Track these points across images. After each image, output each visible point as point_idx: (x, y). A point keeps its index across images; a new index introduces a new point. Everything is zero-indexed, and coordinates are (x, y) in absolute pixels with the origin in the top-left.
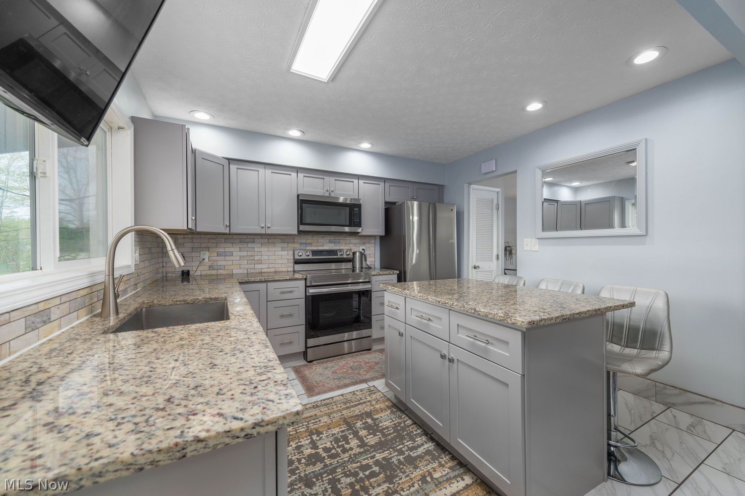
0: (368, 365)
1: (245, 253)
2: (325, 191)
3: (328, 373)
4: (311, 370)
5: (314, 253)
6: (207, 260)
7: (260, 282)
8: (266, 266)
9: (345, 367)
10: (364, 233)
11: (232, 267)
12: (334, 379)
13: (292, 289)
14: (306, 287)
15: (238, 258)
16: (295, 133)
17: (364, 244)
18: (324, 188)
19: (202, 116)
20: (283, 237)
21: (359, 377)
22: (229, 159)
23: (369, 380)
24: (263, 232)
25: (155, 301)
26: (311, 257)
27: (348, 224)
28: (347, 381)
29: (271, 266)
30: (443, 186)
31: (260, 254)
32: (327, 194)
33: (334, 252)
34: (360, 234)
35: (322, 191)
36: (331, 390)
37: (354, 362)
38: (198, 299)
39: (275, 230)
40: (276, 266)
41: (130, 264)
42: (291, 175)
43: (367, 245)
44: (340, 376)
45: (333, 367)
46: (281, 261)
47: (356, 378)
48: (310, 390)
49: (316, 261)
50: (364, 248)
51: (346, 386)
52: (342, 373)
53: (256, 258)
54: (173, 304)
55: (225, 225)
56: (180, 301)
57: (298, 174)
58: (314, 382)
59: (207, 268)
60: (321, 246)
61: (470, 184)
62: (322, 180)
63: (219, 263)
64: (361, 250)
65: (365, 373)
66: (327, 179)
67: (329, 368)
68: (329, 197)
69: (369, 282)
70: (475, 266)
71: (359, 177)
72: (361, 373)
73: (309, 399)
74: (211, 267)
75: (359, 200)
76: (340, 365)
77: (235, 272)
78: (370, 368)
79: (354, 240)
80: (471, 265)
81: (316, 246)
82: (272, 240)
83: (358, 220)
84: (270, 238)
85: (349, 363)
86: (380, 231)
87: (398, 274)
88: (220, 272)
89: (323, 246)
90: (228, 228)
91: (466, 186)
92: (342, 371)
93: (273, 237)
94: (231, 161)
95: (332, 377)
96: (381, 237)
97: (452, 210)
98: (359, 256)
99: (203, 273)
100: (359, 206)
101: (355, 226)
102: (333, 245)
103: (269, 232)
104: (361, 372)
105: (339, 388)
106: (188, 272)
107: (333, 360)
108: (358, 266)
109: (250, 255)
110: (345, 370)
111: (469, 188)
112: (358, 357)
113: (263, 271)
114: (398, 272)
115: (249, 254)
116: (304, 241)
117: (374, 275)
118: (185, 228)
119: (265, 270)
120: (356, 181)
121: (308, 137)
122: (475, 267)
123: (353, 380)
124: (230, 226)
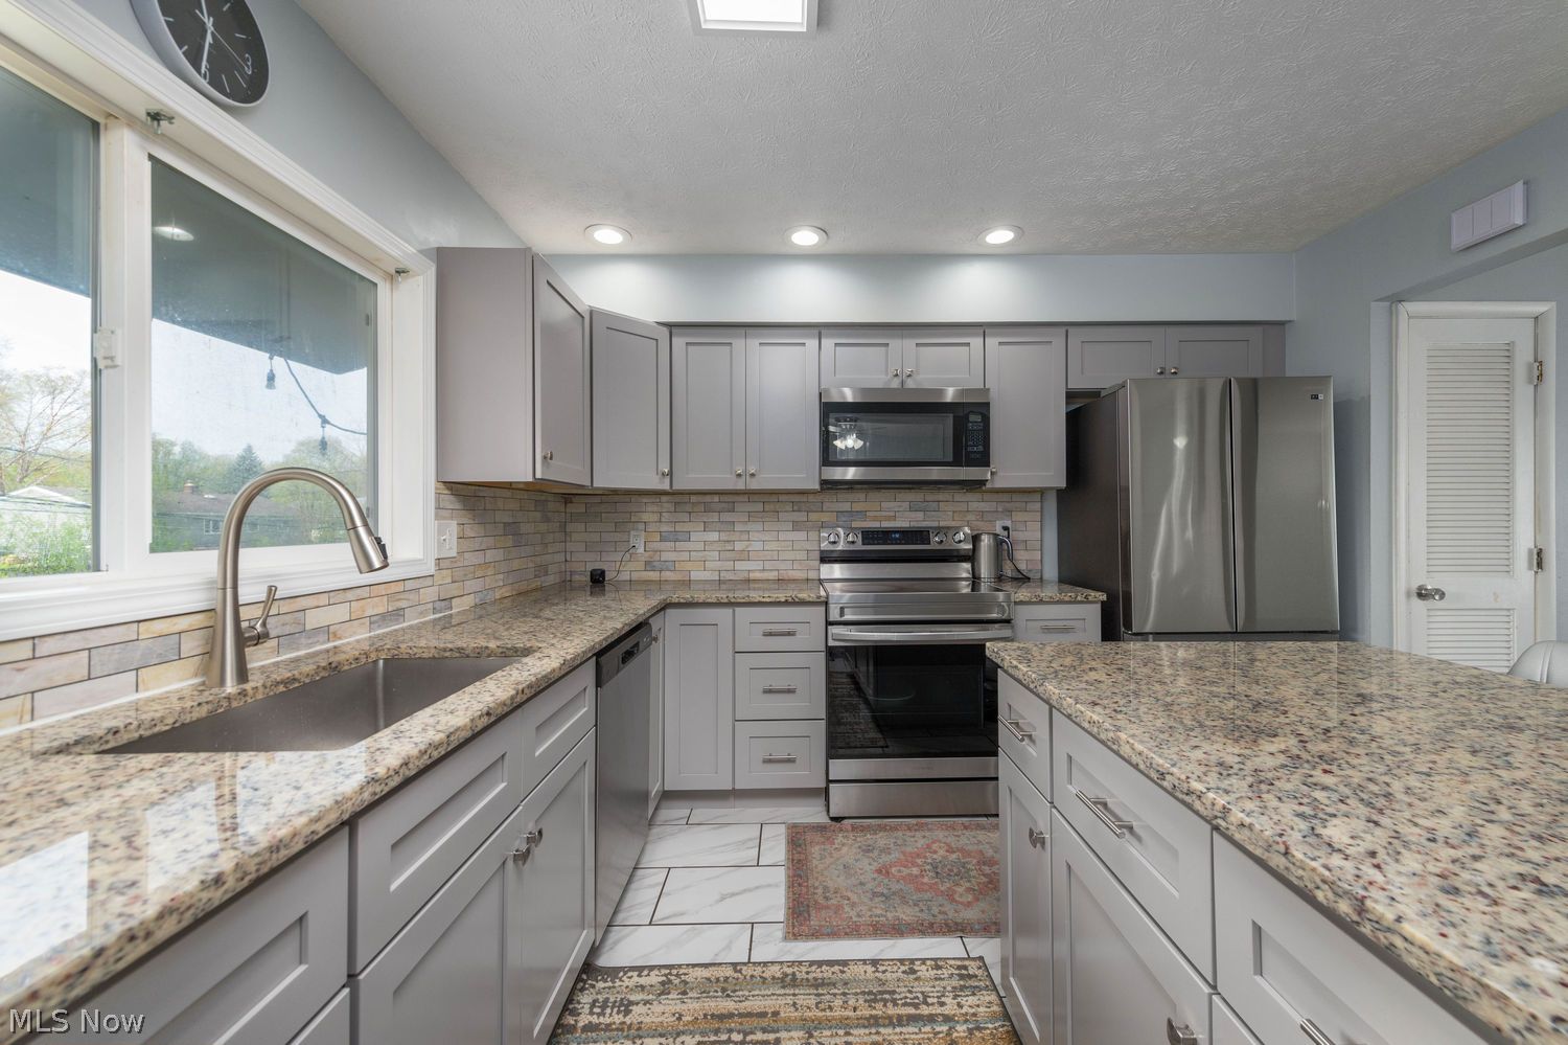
0: (986, 869)
1: (714, 536)
2: (890, 375)
3: (867, 867)
4: (828, 847)
5: (869, 536)
6: (641, 550)
7: (719, 604)
8: (758, 565)
9: (919, 861)
10: (999, 484)
11: (688, 567)
12: (875, 894)
13: (791, 627)
14: (829, 623)
15: (701, 546)
16: (805, 238)
17: (1009, 512)
18: (887, 368)
19: (608, 237)
20: (796, 498)
21: (949, 908)
22: (671, 326)
23: (972, 930)
24: (740, 486)
25: (403, 646)
26: (859, 546)
27: (951, 460)
28: (906, 914)
29: (768, 565)
30: (1282, 324)
31: (745, 537)
32: (895, 384)
33: (920, 535)
34: (989, 485)
35: (884, 376)
36: (854, 932)
37: (951, 850)
38: (487, 648)
39: (767, 480)
40: (782, 566)
41: (420, 556)
42: (804, 344)
43: (1019, 516)
44: (895, 887)
45: (886, 850)
46: (790, 555)
47: (935, 910)
48: (803, 916)
49: (873, 556)
50: (1008, 523)
51: (898, 930)
52: (904, 878)
53: (739, 546)
54: (437, 656)
55: (660, 473)
56: (451, 650)
57: (823, 341)
58: (820, 891)
59: (641, 566)
60: (889, 518)
61: (1398, 299)
62: (883, 348)
63: (666, 556)
64: (999, 530)
65: (970, 898)
66: (896, 344)
67: (876, 853)
68: (903, 389)
69: (1008, 621)
70: (1420, 588)
71: (983, 329)
72: (957, 898)
73: (784, 944)
74: (649, 565)
75: (986, 391)
76: (909, 849)
77: (695, 576)
78: (990, 882)
79: (974, 502)
80: (1403, 582)
81: (875, 519)
82: (772, 507)
83: (981, 448)
84: (769, 501)
85: (935, 846)
86: (1053, 474)
87: (1102, 602)
88: (667, 575)
89: (894, 518)
90: (667, 480)
91: (1378, 310)
92: (905, 871)
93: (774, 498)
94: (674, 330)
95: (869, 886)
96: (1059, 491)
97: (1316, 397)
98: (989, 546)
99: (635, 576)
100: (983, 409)
101: (971, 463)
102: (920, 515)
103: (754, 485)
104: (960, 890)
105: (879, 930)
106: (603, 573)
107: (894, 829)
108: (985, 571)
109: (726, 539)
110: (915, 871)
111: (1391, 314)
112: (967, 833)
113: (753, 576)
114: (1103, 597)
115: (724, 536)
116: (846, 507)
117: (1021, 603)
118: (530, 479)
119: (757, 575)
120: (976, 342)
121: (837, 245)
122: (1423, 594)
123: (924, 916)
124: (671, 473)
